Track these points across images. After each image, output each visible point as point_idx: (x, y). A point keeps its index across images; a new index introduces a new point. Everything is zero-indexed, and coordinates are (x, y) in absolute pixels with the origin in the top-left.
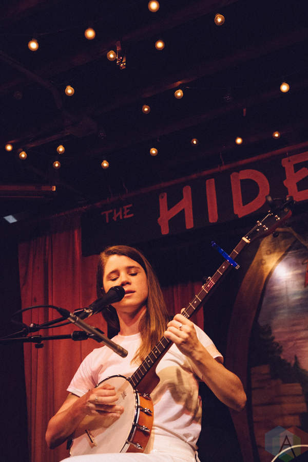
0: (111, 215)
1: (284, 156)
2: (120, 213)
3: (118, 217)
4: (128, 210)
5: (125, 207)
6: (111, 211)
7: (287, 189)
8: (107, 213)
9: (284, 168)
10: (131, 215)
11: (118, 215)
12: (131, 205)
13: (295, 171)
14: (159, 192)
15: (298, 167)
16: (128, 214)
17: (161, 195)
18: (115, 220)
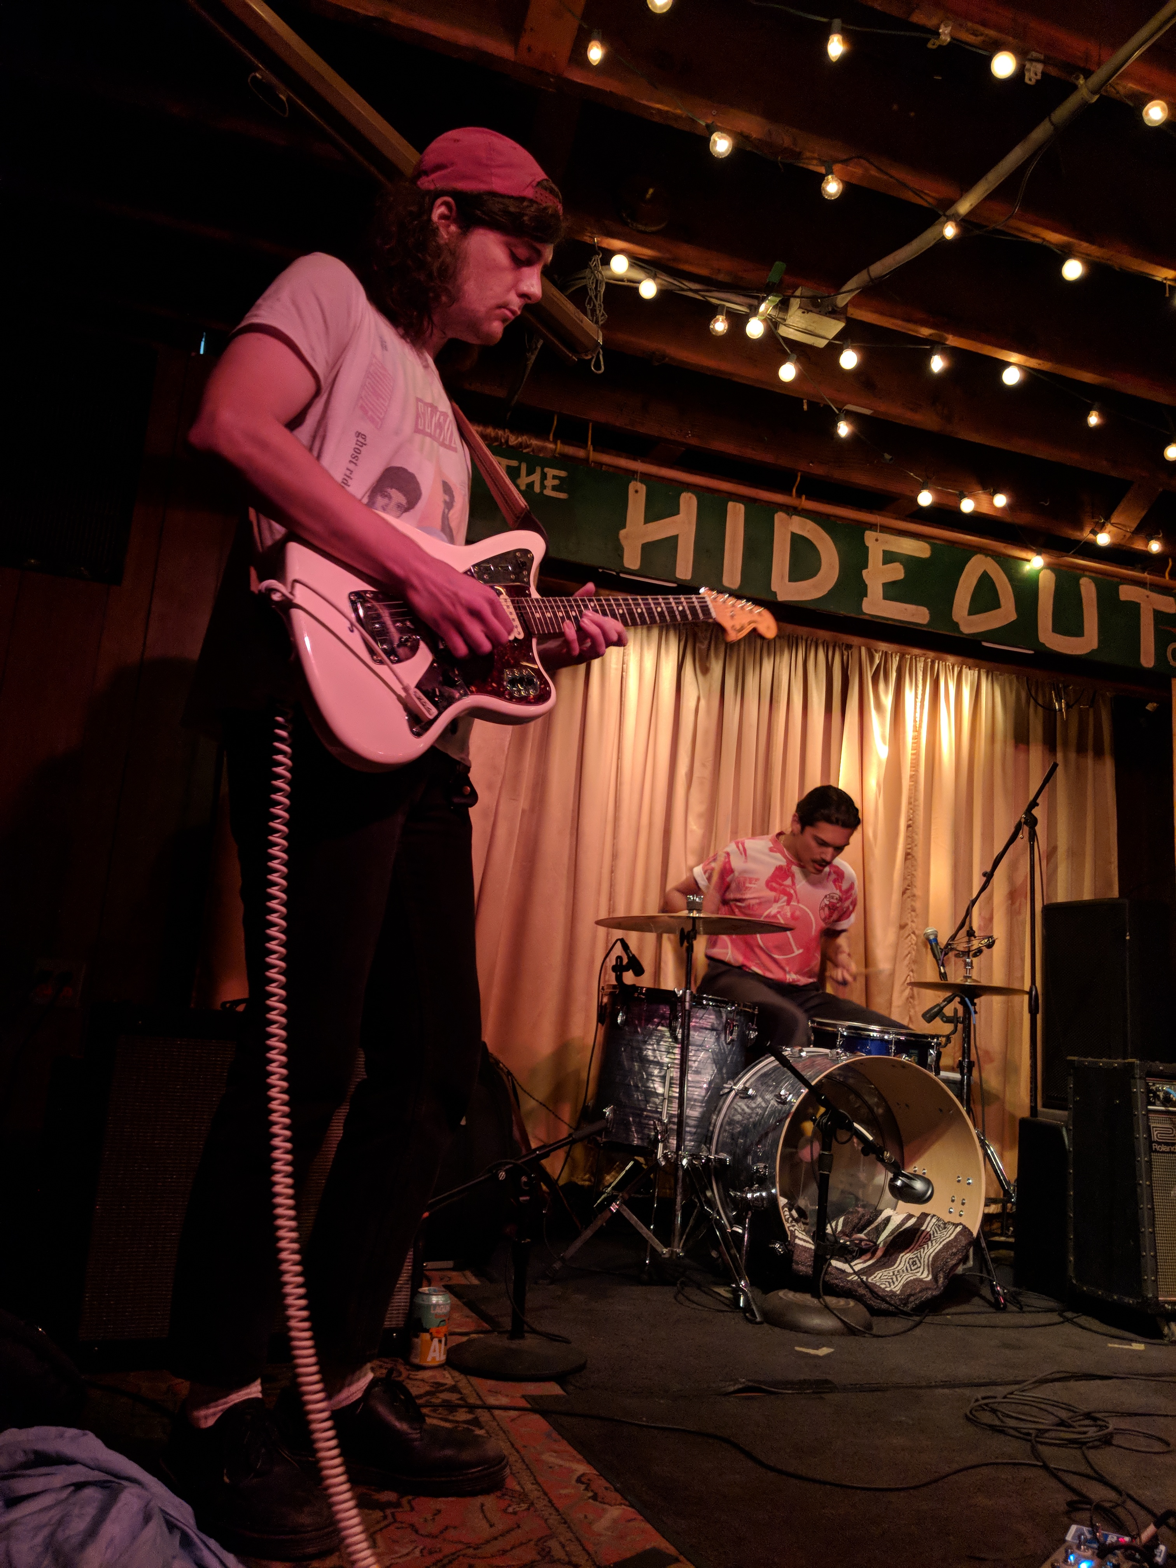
0: (514, 472)
2: (536, 477)
3: (531, 485)
4: (556, 482)
5: (550, 472)
6: (514, 463)
7: (866, 586)
8: (504, 464)
9: (867, 548)
10: (563, 496)
11: (530, 479)
12: (563, 474)
13: (884, 563)
14: (632, 475)
15: (889, 557)
16: (554, 488)
17: (634, 486)
18: (523, 487)
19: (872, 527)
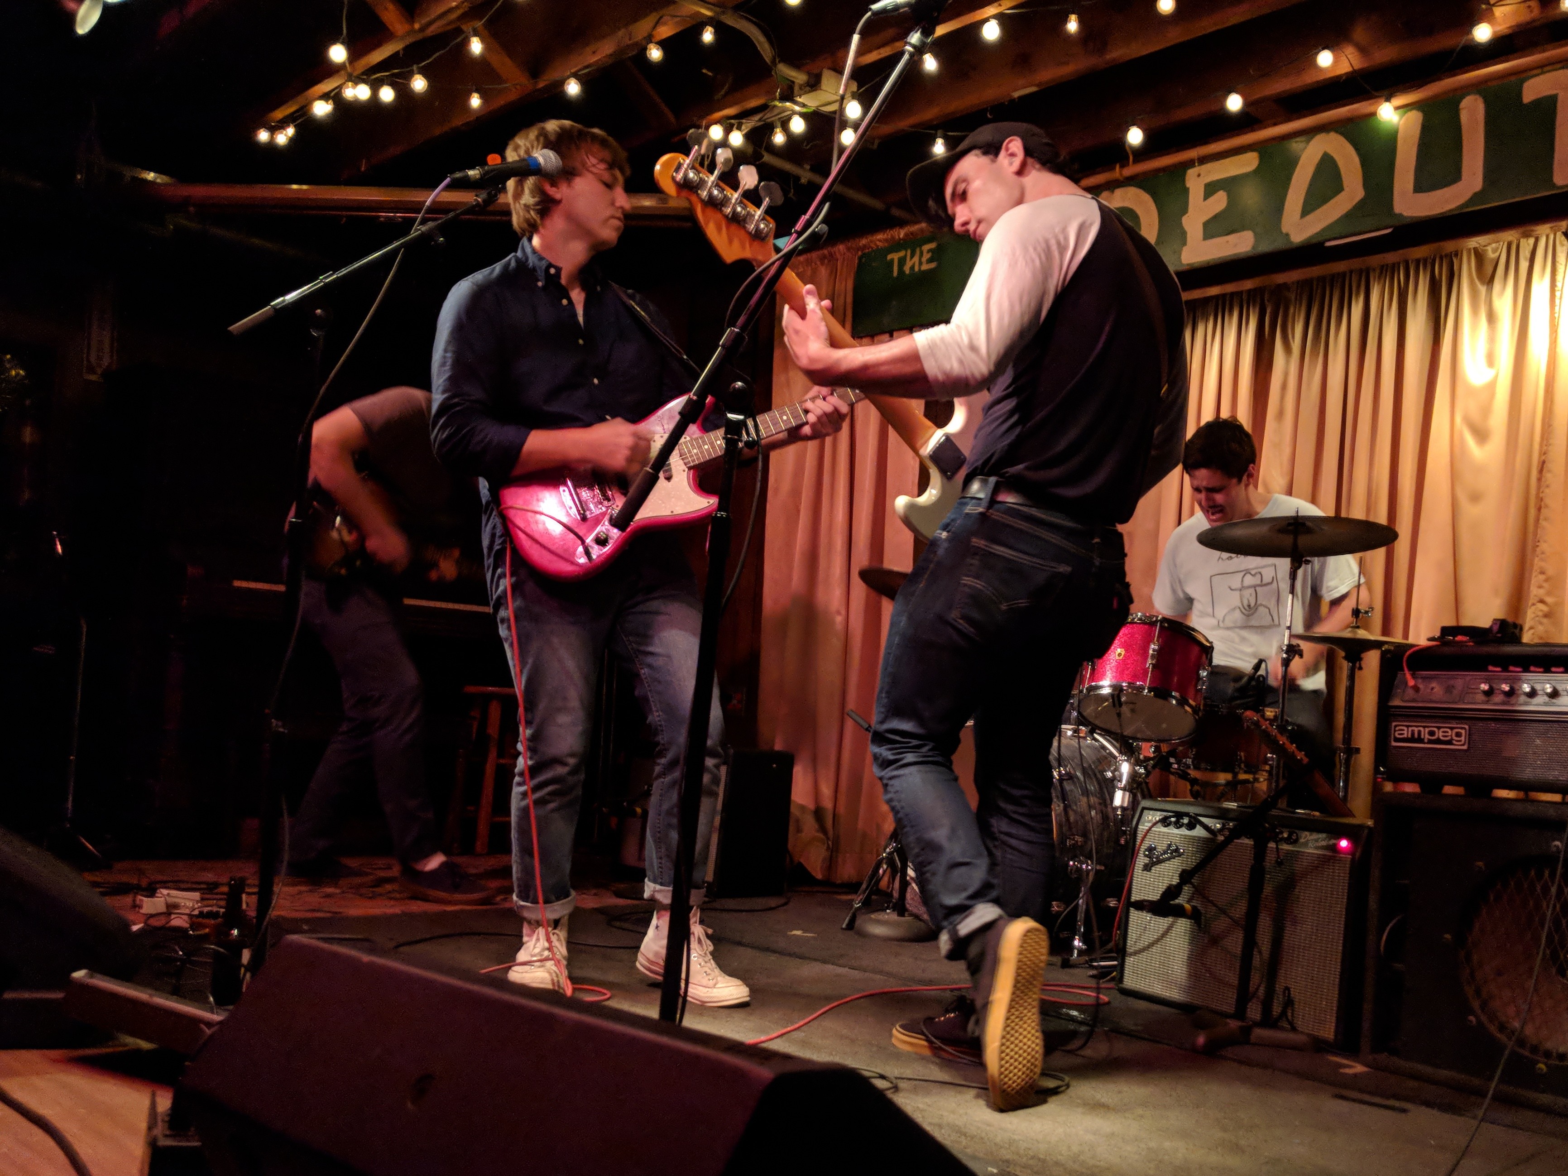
0: (902, 262)
1: (1190, 164)
3: (912, 268)
4: (929, 255)
5: (924, 249)
6: (902, 254)
7: (1185, 233)
8: (895, 257)
9: (1186, 191)
11: (912, 262)
12: (933, 245)
13: (1206, 199)
15: (1211, 189)
16: (930, 261)
18: (907, 272)
19: (1193, 164)
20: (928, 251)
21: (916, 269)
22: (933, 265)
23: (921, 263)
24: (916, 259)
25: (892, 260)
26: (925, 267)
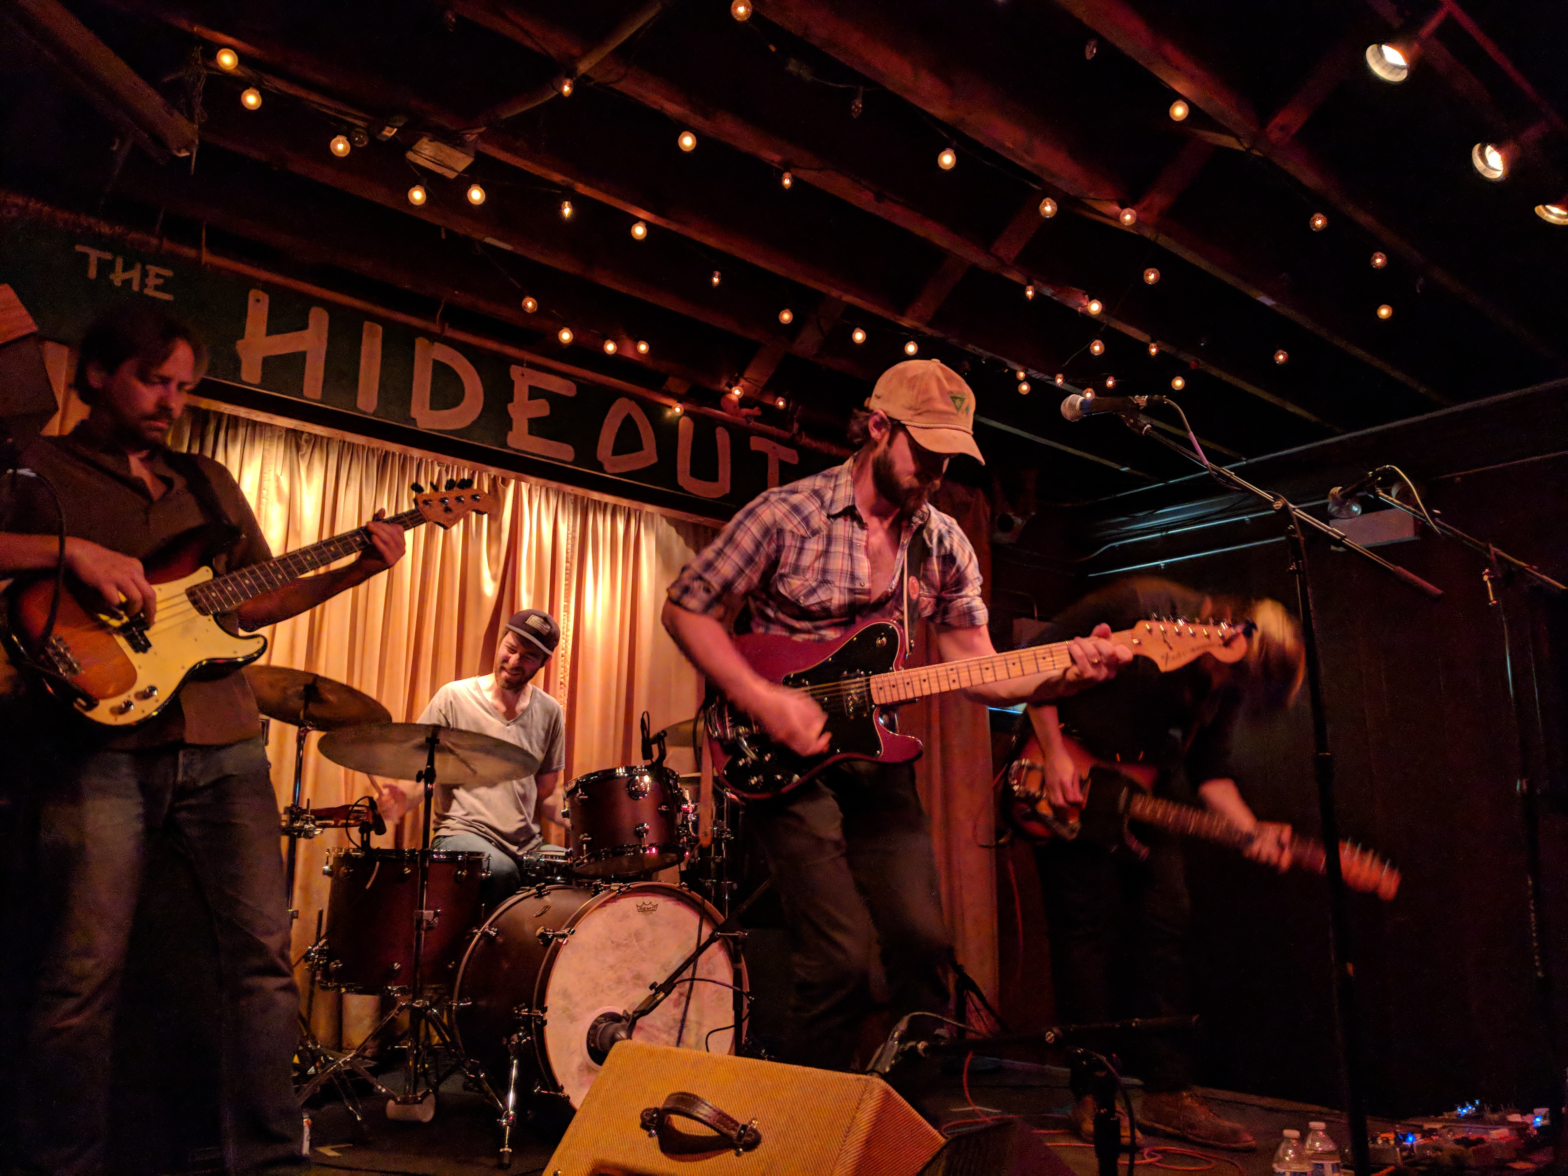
0: (107, 266)
3: (127, 283)
4: (160, 281)
5: (153, 270)
6: (108, 256)
7: (511, 420)
8: (94, 255)
9: (514, 382)
11: (127, 276)
13: (531, 398)
14: (252, 283)
15: (535, 393)
16: (157, 288)
17: (253, 294)
18: (118, 283)
19: (519, 362)
20: (158, 276)
21: (135, 287)
22: (167, 297)
23: (143, 285)
24: (135, 275)
25: (86, 256)
26: (149, 292)
